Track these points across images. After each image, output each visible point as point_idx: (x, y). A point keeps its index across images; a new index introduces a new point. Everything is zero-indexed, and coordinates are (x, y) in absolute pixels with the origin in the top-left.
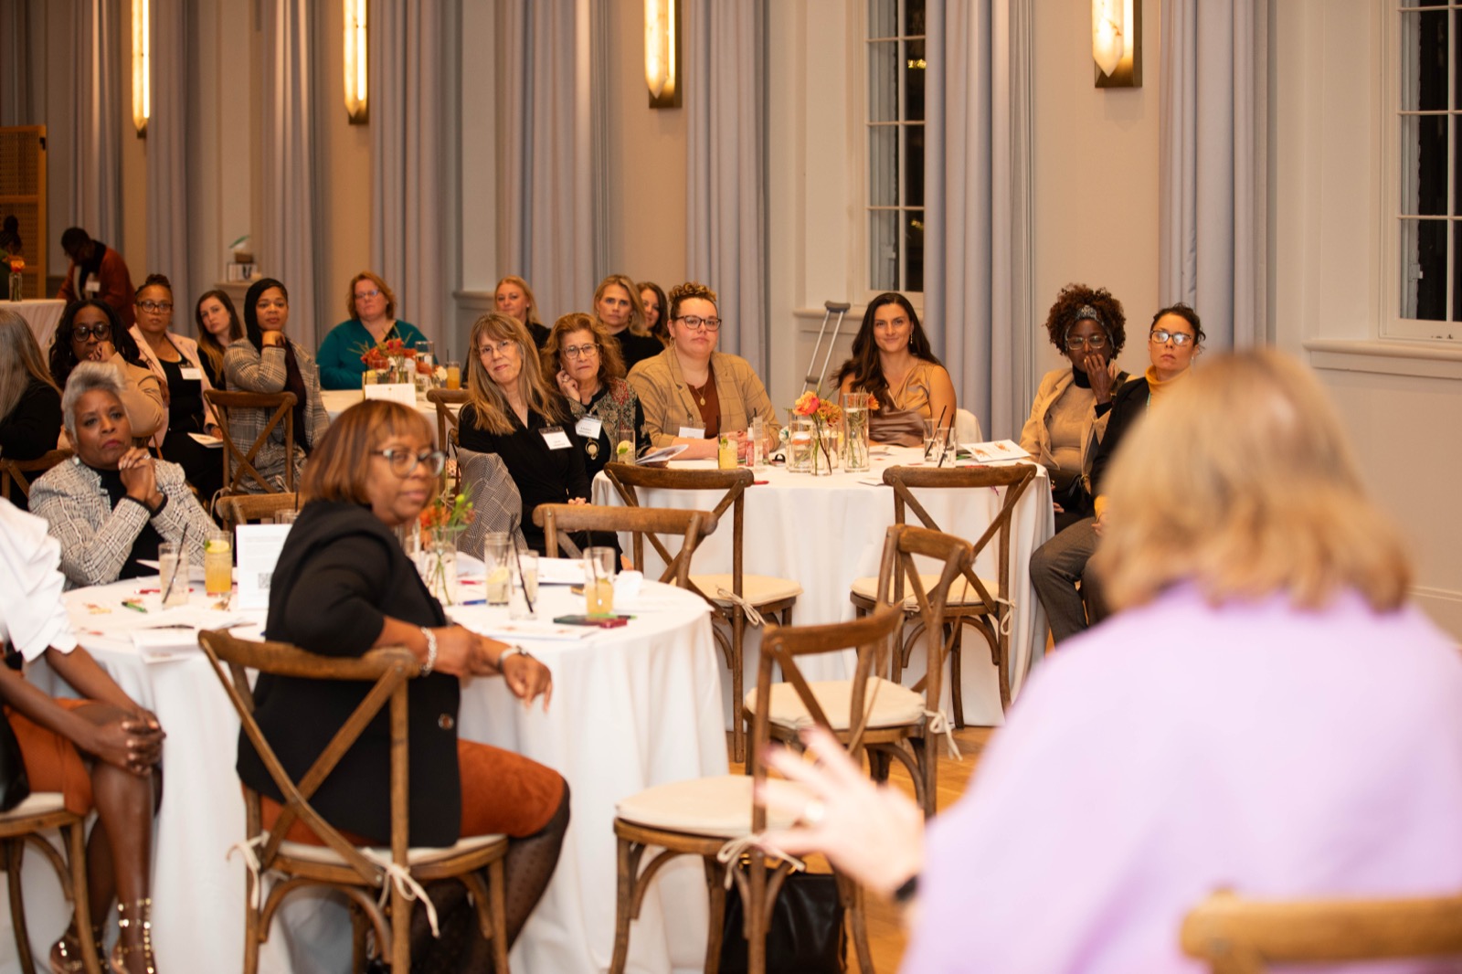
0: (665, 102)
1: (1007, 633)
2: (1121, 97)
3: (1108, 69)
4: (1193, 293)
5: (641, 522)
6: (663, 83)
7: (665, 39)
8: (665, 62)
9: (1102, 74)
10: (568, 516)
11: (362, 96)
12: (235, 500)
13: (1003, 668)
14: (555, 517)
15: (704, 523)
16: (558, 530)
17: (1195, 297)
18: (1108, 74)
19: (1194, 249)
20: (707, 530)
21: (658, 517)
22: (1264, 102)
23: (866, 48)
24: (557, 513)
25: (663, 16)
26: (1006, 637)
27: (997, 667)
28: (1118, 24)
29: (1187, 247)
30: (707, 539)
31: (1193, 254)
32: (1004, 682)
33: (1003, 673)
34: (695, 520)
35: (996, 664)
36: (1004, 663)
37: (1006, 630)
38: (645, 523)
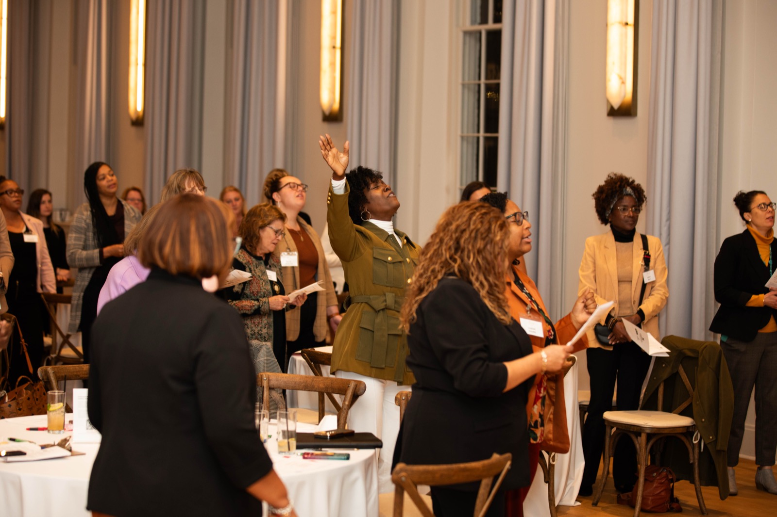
0: (333, 118)
1: (554, 463)
2: (623, 123)
3: (616, 104)
4: (667, 247)
5: (321, 386)
6: (331, 106)
7: (334, 78)
8: (333, 92)
9: (612, 108)
10: (277, 380)
11: (140, 108)
12: (50, 369)
13: (551, 485)
14: (269, 380)
15: (357, 388)
16: (271, 389)
17: (669, 249)
18: (616, 107)
19: (669, 219)
20: (359, 393)
21: (332, 383)
22: (716, 128)
23: (460, 87)
24: (270, 378)
25: (333, 64)
26: (554, 465)
27: (547, 484)
28: (623, 76)
29: (664, 218)
30: (360, 398)
31: (668, 223)
32: (551, 494)
33: (551, 488)
34: (352, 386)
35: (546, 482)
36: (552, 482)
37: (553, 461)
38: (324, 387)
